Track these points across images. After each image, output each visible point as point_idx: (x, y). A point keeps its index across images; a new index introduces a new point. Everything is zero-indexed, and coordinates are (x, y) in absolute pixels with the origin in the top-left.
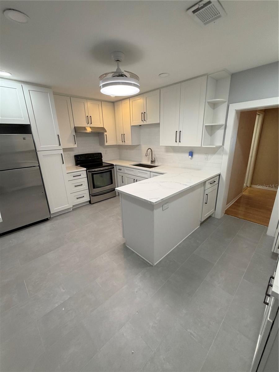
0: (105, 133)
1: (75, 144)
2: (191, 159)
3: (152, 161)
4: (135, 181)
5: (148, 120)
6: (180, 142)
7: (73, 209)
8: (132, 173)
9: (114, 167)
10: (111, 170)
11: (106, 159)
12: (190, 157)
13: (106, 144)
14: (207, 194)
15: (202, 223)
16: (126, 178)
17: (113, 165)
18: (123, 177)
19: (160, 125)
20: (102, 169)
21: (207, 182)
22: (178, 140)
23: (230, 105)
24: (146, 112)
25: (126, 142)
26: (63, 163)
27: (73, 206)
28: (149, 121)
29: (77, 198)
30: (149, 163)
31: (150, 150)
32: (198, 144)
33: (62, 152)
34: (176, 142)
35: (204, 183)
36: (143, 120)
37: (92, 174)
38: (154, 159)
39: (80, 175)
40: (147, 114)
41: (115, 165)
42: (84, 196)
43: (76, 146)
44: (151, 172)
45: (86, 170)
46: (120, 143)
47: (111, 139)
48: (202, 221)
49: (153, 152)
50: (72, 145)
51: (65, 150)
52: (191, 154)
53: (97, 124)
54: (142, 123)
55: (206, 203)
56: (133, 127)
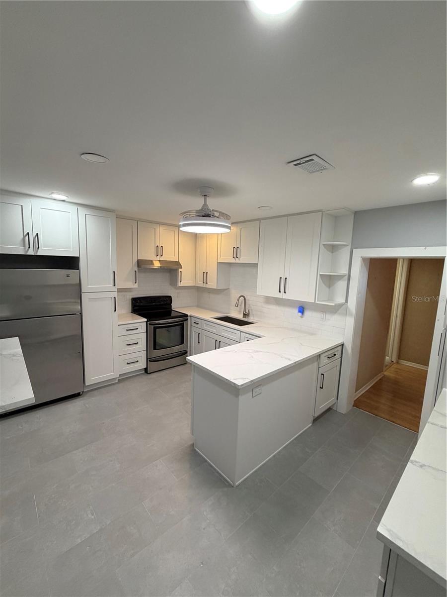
0: (180, 270)
1: (136, 283)
2: (302, 317)
3: (244, 314)
4: (218, 342)
5: (242, 258)
6: (285, 292)
7: (118, 380)
8: (214, 331)
9: (187, 319)
10: (183, 324)
11: (177, 306)
12: (300, 314)
13: (180, 284)
14: (322, 374)
15: (315, 420)
16: (204, 337)
17: (186, 316)
18: (200, 335)
19: (257, 267)
20: (169, 321)
21: (322, 356)
22: (282, 290)
23: (354, 250)
24: (239, 247)
25: (208, 283)
26: (115, 311)
27: (120, 375)
28: (243, 260)
29: (128, 363)
30: (240, 317)
31: (242, 298)
32: (311, 300)
33: (115, 294)
34: (280, 292)
35: (318, 357)
36: (235, 256)
37: (154, 327)
38: (247, 311)
40: (241, 250)
41: (190, 316)
42: (138, 361)
43: (136, 286)
44: (241, 332)
45: (147, 322)
46: (200, 284)
47: (187, 278)
48: (316, 415)
49: (247, 301)
50: (130, 285)
51: (119, 290)
52: (302, 310)
53: (169, 256)
54: (233, 261)
55: (321, 388)
56: (219, 264)
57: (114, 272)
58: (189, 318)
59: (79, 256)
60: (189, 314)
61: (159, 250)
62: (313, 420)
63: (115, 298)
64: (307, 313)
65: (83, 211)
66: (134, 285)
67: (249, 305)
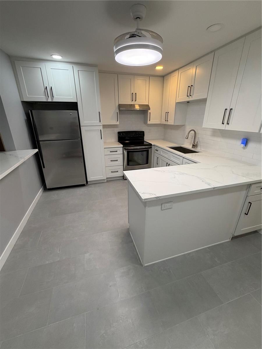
0: (149, 111)
1: (118, 121)
2: (244, 148)
3: (193, 145)
4: (168, 165)
5: (194, 95)
6: (228, 124)
7: (107, 181)
8: (166, 156)
9: (151, 147)
10: (148, 150)
11: (147, 139)
12: (243, 145)
13: (149, 123)
14: (249, 203)
15: (234, 238)
16: (161, 160)
17: (151, 145)
18: (158, 159)
19: (206, 101)
21: (253, 186)
22: (225, 122)
24: (193, 85)
25: (169, 121)
26: (101, 139)
27: (107, 178)
28: (195, 97)
29: (112, 172)
30: (190, 147)
31: (193, 132)
32: (255, 129)
33: (101, 128)
34: (223, 123)
35: (249, 186)
36: (189, 95)
37: (128, 151)
38: (196, 143)
39: (117, 151)
40: (194, 87)
41: (154, 145)
42: (118, 171)
43: (118, 123)
44: (184, 158)
45: (123, 147)
46: (164, 122)
47: (154, 118)
48: (236, 235)
49: (197, 134)
50: (114, 122)
51: (104, 126)
52: (246, 142)
53: (141, 101)
54: (187, 99)
55: (245, 214)
56: (178, 104)
57: (99, 112)
58: (153, 147)
59: (76, 101)
60: (153, 144)
61: (134, 96)
62: (232, 238)
63: (101, 130)
64: (251, 145)
65: (76, 68)
66: (116, 122)
67: (199, 138)
